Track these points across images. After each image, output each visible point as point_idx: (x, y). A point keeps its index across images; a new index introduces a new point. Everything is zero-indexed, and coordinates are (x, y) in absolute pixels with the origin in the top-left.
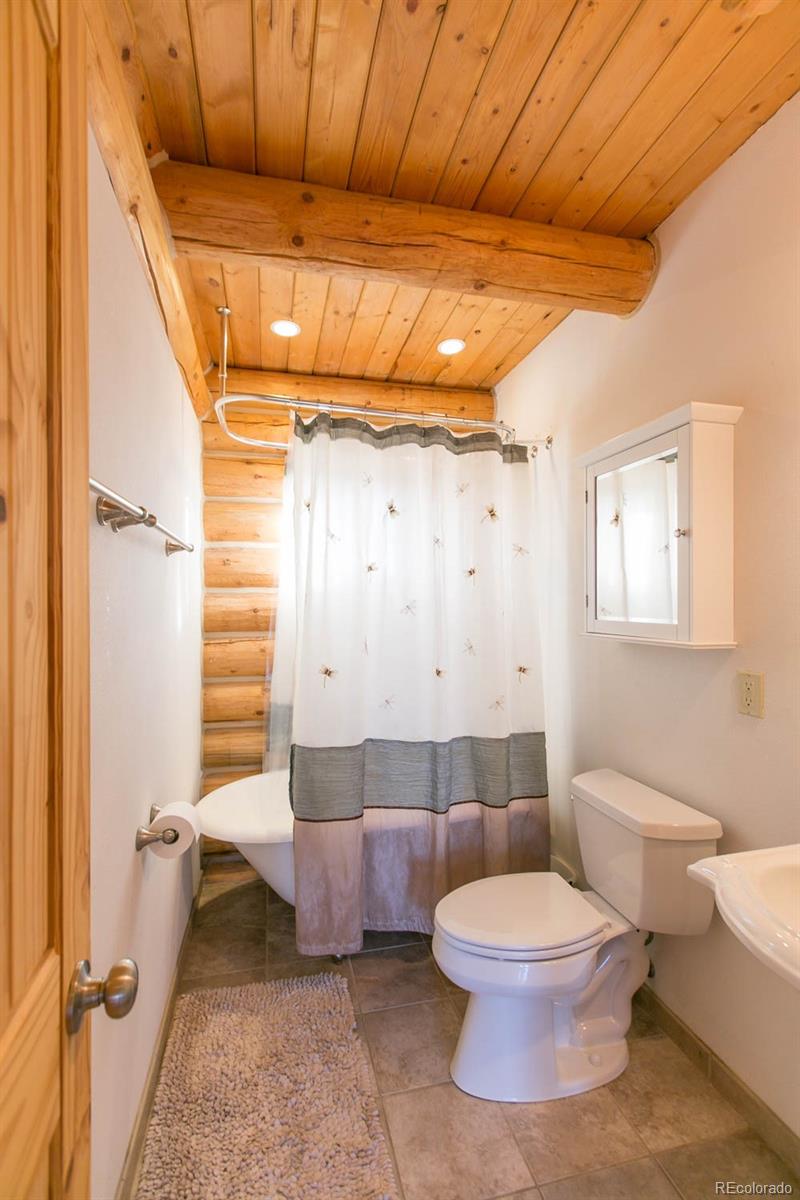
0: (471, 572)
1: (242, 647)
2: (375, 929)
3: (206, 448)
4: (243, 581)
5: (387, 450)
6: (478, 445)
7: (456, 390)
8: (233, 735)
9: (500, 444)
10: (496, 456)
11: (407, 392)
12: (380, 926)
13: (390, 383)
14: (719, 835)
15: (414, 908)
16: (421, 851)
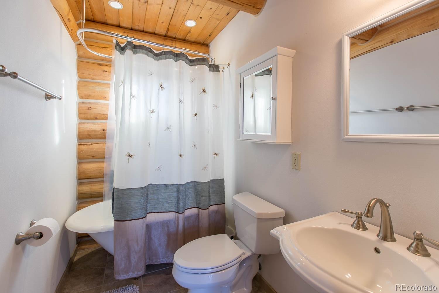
0: (196, 115)
1: (96, 146)
2: (152, 264)
3: (79, 56)
4: (98, 117)
5: (160, 61)
6: (199, 63)
7: (194, 43)
8: (93, 185)
9: (208, 64)
10: (206, 68)
11: (174, 42)
12: (155, 262)
13: (166, 37)
14: (284, 215)
15: (169, 253)
16: (172, 229)
